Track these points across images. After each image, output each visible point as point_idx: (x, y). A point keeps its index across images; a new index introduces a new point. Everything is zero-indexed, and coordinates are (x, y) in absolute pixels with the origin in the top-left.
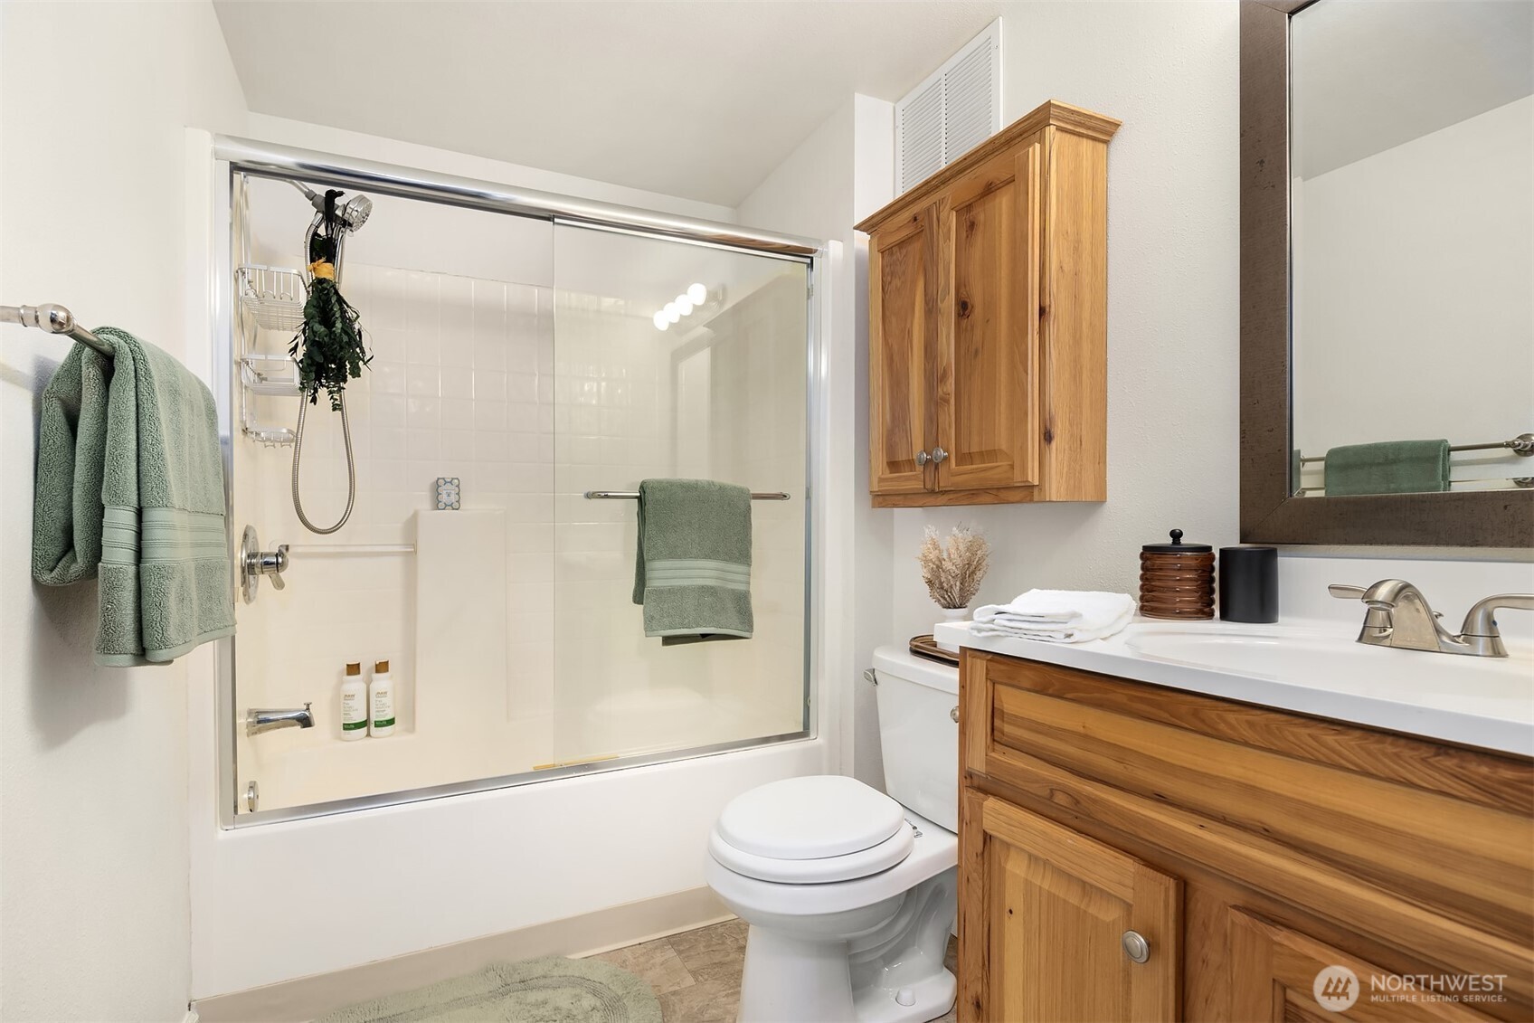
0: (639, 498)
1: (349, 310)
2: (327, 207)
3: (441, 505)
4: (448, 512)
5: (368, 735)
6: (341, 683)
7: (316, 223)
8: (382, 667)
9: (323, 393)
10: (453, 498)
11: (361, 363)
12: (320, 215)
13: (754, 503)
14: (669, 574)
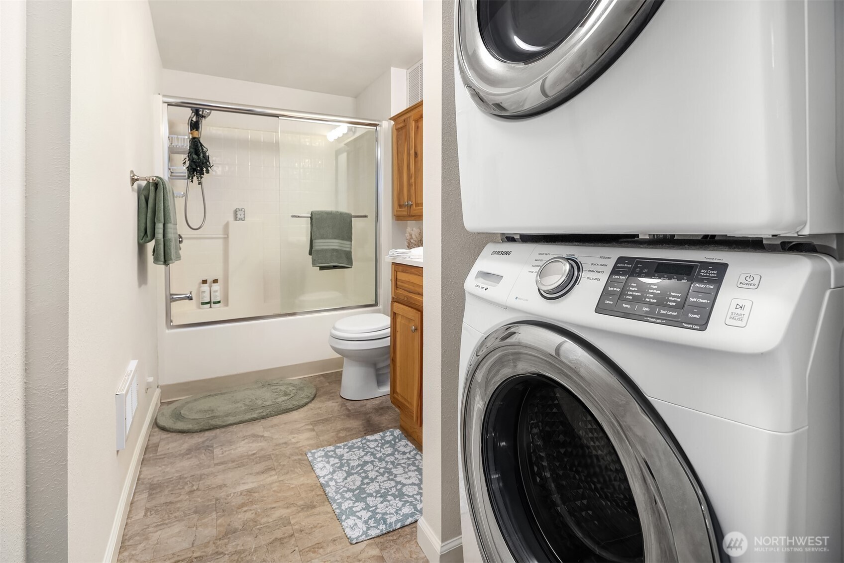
0: (311, 217)
1: (204, 148)
2: (196, 112)
3: (238, 219)
4: (241, 222)
5: (211, 307)
6: (200, 287)
7: (192, 117)
8: (215, 281)
9: (195, 178)
10: (242, 216)
11: (209, 168)
12: (193, 114)
13: (353, 219)
14: (321, 244)
